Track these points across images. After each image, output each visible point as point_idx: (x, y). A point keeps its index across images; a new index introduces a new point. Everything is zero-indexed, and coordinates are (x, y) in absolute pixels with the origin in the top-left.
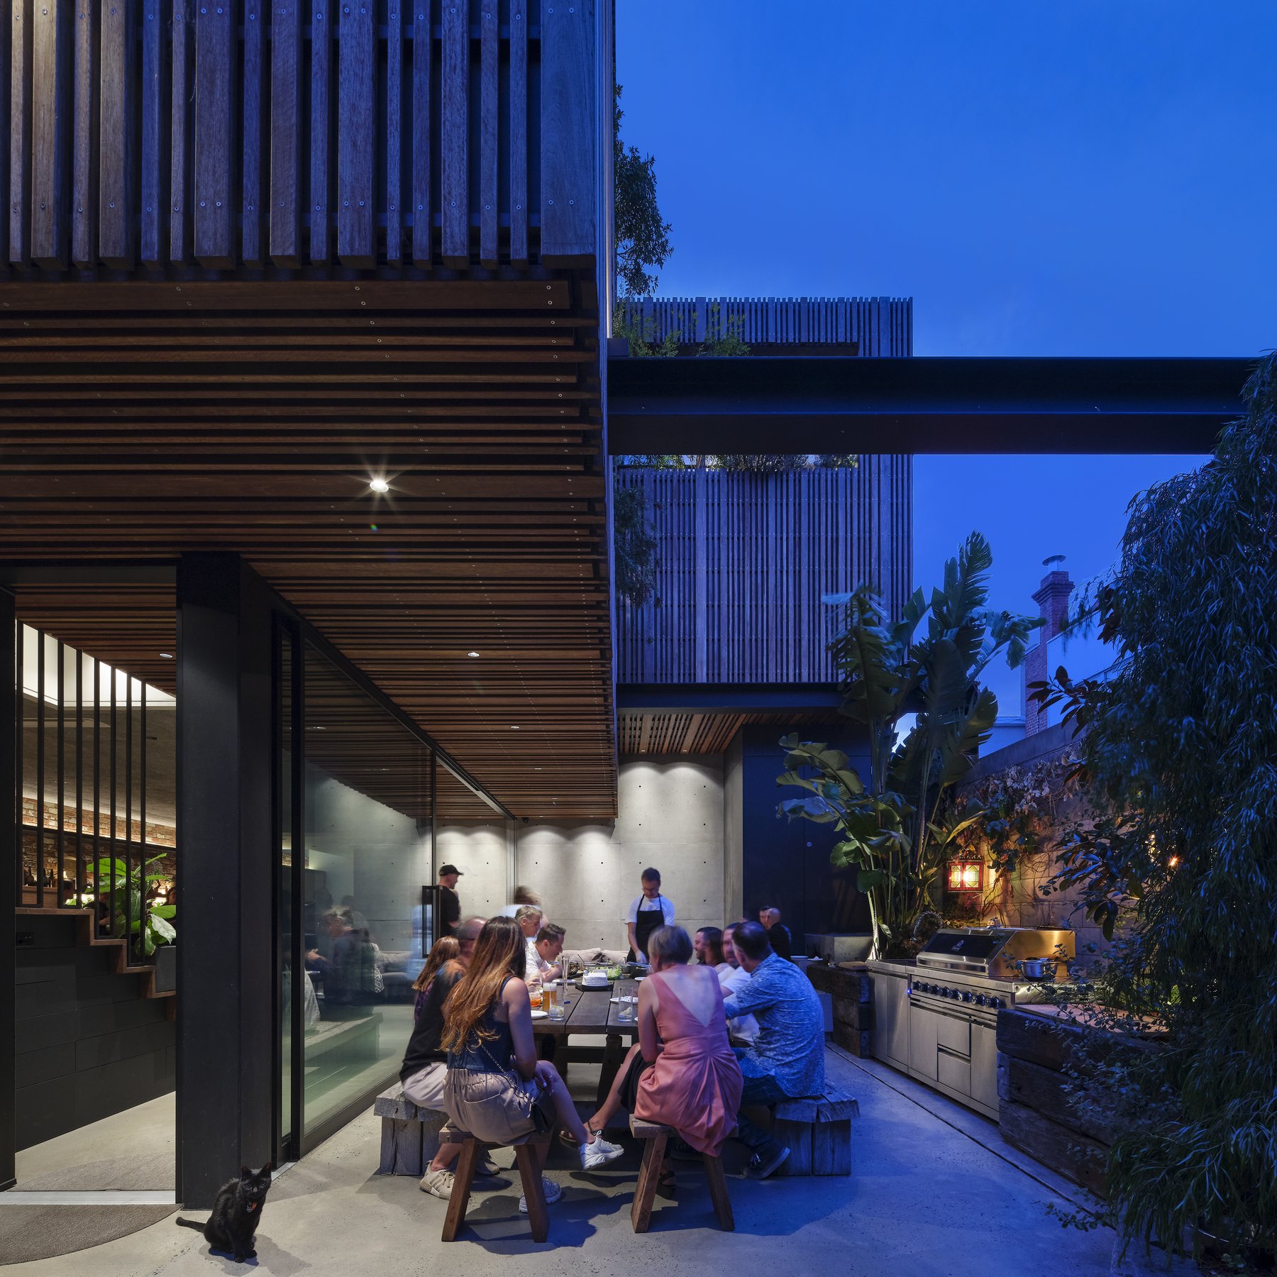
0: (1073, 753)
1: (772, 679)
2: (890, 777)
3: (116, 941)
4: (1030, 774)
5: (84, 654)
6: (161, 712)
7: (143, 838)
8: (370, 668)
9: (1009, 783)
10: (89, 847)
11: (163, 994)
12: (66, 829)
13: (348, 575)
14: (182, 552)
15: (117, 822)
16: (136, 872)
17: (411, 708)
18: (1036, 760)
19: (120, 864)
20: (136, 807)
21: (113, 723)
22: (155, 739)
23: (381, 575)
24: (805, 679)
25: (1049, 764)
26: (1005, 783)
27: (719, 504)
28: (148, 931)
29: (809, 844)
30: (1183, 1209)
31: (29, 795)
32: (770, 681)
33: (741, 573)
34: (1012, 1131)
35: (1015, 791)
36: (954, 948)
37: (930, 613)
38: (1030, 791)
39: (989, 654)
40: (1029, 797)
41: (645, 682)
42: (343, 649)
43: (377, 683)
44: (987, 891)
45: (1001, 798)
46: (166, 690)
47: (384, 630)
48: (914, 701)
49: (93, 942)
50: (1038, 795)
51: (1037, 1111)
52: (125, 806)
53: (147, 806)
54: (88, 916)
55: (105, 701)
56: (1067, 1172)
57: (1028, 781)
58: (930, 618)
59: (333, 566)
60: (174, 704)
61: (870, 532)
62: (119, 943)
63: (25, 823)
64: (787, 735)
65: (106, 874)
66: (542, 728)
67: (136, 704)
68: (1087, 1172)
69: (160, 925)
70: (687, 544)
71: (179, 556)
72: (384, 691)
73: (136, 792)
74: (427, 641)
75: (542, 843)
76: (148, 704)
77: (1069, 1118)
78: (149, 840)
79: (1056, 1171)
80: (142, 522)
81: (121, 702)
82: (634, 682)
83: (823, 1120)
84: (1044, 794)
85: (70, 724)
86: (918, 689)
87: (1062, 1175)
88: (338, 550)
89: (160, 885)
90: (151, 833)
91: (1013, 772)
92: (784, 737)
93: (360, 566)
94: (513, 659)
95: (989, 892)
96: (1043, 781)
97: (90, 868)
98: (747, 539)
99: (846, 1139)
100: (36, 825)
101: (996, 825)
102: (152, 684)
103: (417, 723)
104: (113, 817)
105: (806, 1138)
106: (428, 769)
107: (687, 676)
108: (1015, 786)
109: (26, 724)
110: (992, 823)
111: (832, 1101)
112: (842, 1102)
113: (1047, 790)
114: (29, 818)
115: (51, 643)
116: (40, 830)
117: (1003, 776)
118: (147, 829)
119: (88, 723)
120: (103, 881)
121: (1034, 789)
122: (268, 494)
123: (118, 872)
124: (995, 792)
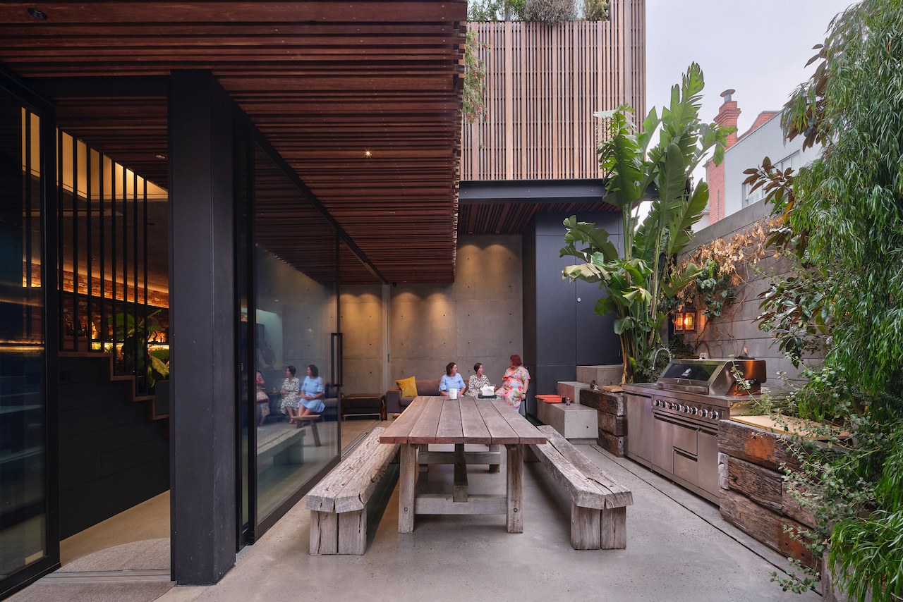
0: (760, 227)
1: (555, 177)
2: (634, 249)
3: (128, 377)
4: (730, 244)
5: (104, 157)
6: (157, 203)
7: (146, 301)
8: (298, 166)
9: (716, 251)
10: (110, 307)
11: (160, 417)
12: (94, 294)
13: (285, 89)
14: (171, 70)
15: (128, 289)
16: (141, 324)
17: (324, 198)
18: (733, 234)
19: (130, 318)
20: (140, 278)
21: (125, 213)
22: (153, 224)
23: (308, 88)
24: (576, 177)
25: (743, 236)
26: (713, 251)
27: (520, 49)
28: (150, 369)
29: (579, 300)
30: (897, 583)
31: (68, 269)
32: (554, 178)
33: (535, 100)
34: (730, 513)
35: (720, 257)
36: (683, 374)
37: (661, 125)
38: (731, 257)
39: (699, 156)
40: (730, 261)
41: (473, 180)
42: (280, 151)
43: (302, 178)
44: (699, 332)
45: (710, 262)
46: (160, 185)
47: (307, 135)
48: (651, 192)
49: (113, 378)
50: (736, 260)
51: (748, 497)
52: (133, 277)
53: (148, 276)
54: (109, 358)
55: (119, 196)
56: (771, 544)
57: (729, 250)
58: (661, 130)
59: (275, 81)
60: (166, 197)
61: (618, 69)
62: (129, 379)
63: (65, 289)
64: (568, 218)
65: (122, 326)
66: (410, 213)
67: (140, 197)
68: (787, 544)
69: (157, 364)
70: (500, 78)
71: (169, 73)
72: (307, 184)
73: (141, 266)
74: (337, 144)
75: (405, 300)
76: (148, 197)
77: (772, 503)
78: (149, 303)
79: (762, 543)
80: (143, 44)
81: (130, 197)
82: (466, 180)
83: (608, 507)
84: (740, 258)
85: (95, 214)
86: (653, 183)
87: (767, 545)
88: (279, 67)
89: (157, 336)
90: (151, 297)
91: (718, 243)
92: (567, 219)
93: (293, 81)
94: (395, 158)
95: (700, 333)
96: (738, 249)
97: (110, 321)
98: (539, 74)
99: (623, 521)
100: (73, 291)
101: (707, 283)
102: (150, 181)
103: (328, 210)
104: (125, 285)
105: (596, 519)
106: (334, 246)
107: (500, 176)
108: (720, 253)
109: (65, 214)
110: (705, 281)
111: (614, 492)
112: (622, 493)
113: (742, 256)
114: (68, 286)
115: (81, 146)
116: (75, 295)
117: (711, 246)
118: (149, 294)
119: (108, 213)
120: (119, 331)
121: (733, 255)
122: (232, 19)
123: (129, 325)
124: (706, 259)
